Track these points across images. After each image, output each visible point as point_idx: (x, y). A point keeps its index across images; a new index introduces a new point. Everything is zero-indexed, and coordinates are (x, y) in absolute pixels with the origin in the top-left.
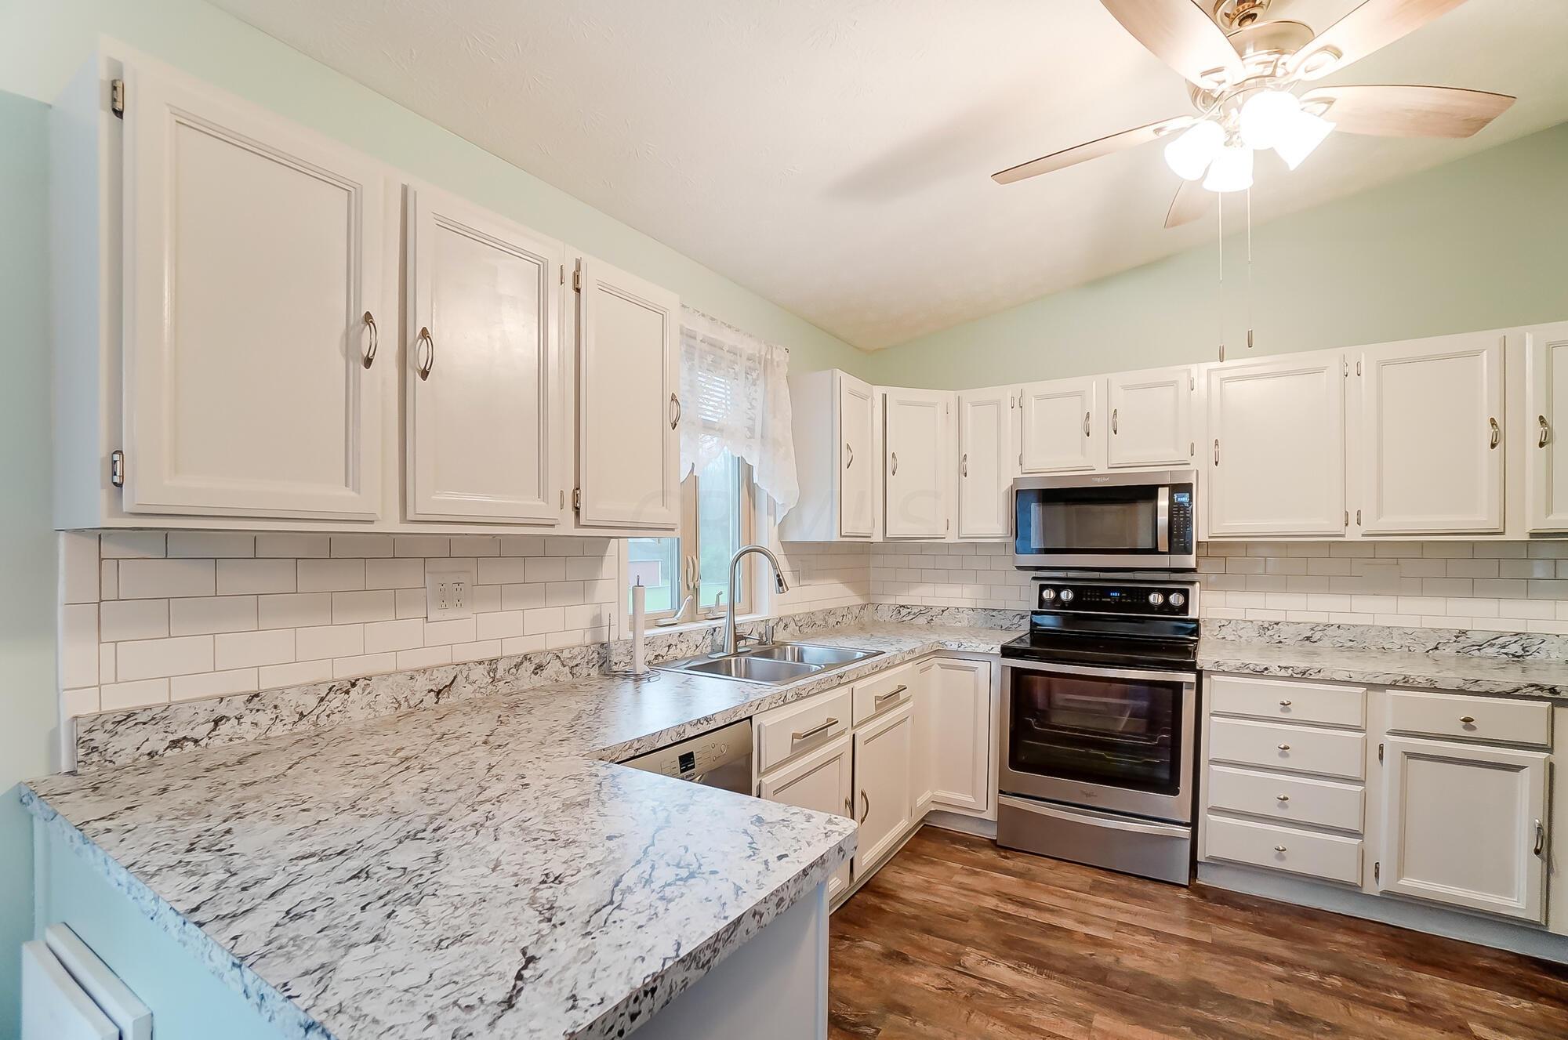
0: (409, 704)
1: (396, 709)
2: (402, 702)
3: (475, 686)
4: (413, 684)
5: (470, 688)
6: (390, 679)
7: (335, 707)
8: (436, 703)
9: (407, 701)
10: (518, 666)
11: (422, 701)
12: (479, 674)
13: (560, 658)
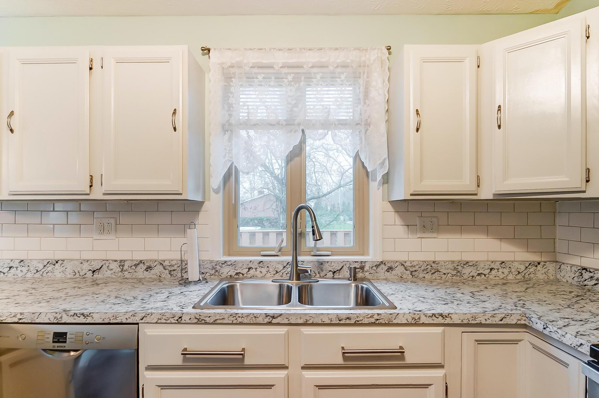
0: (80, 274)
1: (74, 275)
2: (77, 273)
3: (112, 272)
4: (82, 266)
5: (109, 272)
6: (72, 262)
7: (50, 270)
8: (92, 276)
9: (79, 272)
10: (136, 265)
11: (86, 274)
12: (114, 266)
13: (163, 265)
